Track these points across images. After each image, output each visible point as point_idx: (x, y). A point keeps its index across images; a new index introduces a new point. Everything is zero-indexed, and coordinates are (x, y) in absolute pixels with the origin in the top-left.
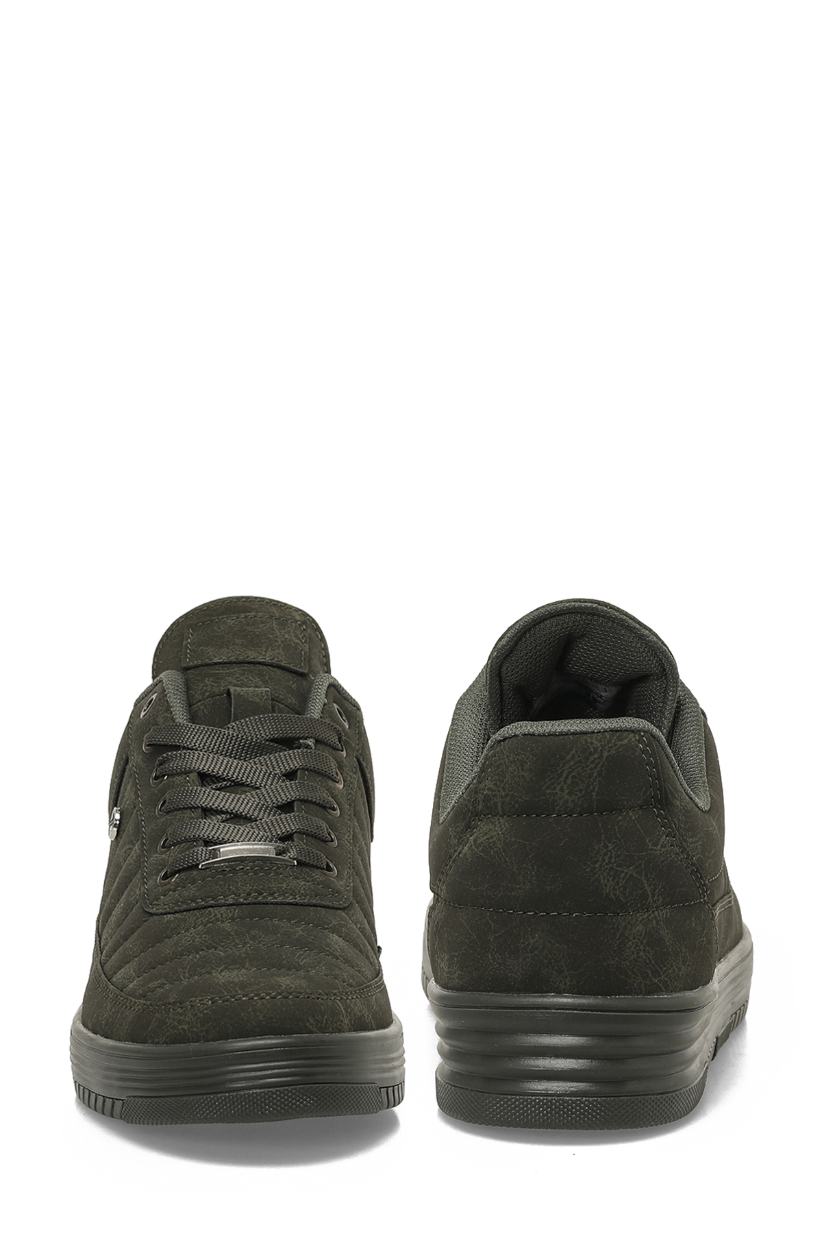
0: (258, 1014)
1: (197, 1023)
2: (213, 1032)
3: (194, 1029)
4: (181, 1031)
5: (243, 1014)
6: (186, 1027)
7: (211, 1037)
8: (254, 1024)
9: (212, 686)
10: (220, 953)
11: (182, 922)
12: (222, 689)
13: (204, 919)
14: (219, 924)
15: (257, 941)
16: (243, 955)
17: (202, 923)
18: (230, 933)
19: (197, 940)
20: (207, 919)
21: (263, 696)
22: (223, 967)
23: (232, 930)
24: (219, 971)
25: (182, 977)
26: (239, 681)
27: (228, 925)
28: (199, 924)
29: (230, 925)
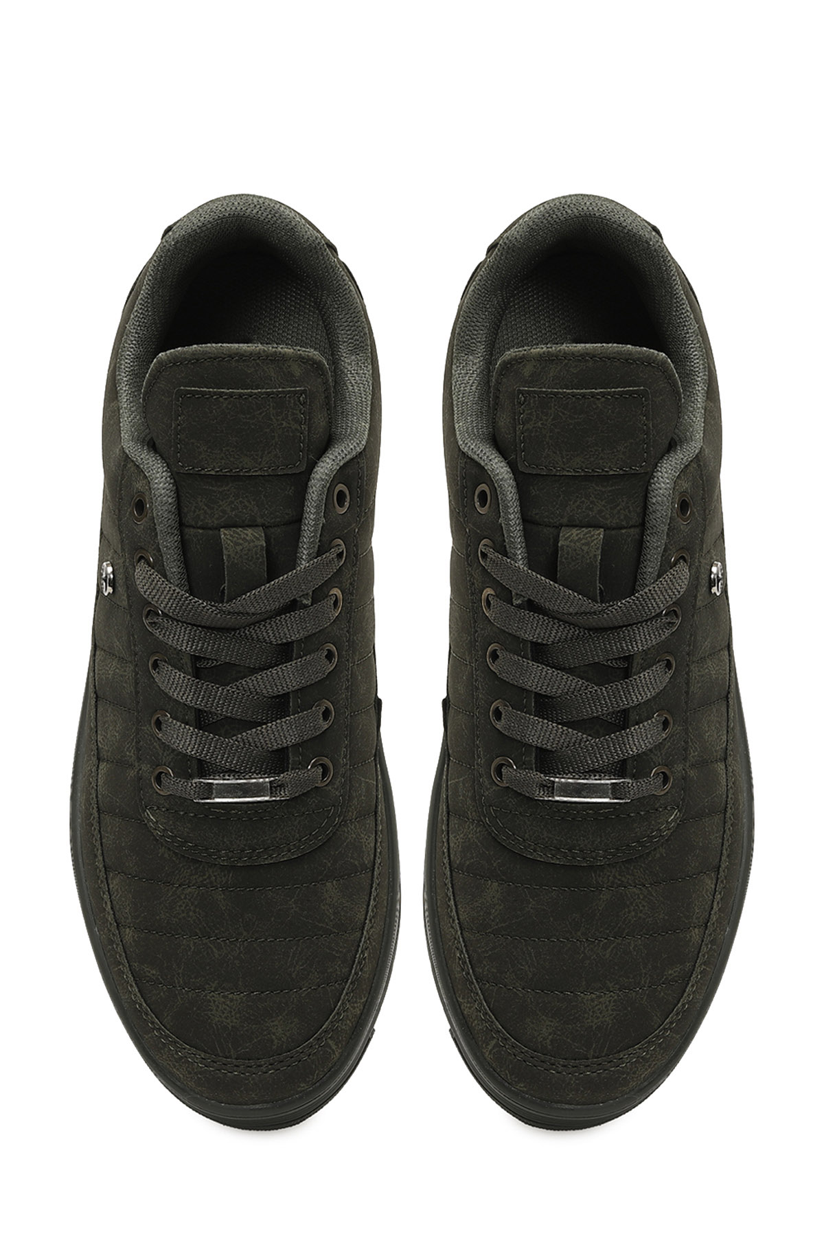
9: (205, 512)
10: (214, 949)
11: (177, 869)
12: (216, 522)
13: (198, 878)
14: (213, 892)
15: (251, 932)
16: (237, 962)
17: (197, 882)
18: (224, 914)
19: (191, 913)
20: (201, 879)
21: (258, 559)
22: (216, 982)
23: (226, 908)
24: (213, 989)
25: (176, 981)
26: (233, 509)
27: (222, 896)
28: (193, 883)
29: (223, 898)
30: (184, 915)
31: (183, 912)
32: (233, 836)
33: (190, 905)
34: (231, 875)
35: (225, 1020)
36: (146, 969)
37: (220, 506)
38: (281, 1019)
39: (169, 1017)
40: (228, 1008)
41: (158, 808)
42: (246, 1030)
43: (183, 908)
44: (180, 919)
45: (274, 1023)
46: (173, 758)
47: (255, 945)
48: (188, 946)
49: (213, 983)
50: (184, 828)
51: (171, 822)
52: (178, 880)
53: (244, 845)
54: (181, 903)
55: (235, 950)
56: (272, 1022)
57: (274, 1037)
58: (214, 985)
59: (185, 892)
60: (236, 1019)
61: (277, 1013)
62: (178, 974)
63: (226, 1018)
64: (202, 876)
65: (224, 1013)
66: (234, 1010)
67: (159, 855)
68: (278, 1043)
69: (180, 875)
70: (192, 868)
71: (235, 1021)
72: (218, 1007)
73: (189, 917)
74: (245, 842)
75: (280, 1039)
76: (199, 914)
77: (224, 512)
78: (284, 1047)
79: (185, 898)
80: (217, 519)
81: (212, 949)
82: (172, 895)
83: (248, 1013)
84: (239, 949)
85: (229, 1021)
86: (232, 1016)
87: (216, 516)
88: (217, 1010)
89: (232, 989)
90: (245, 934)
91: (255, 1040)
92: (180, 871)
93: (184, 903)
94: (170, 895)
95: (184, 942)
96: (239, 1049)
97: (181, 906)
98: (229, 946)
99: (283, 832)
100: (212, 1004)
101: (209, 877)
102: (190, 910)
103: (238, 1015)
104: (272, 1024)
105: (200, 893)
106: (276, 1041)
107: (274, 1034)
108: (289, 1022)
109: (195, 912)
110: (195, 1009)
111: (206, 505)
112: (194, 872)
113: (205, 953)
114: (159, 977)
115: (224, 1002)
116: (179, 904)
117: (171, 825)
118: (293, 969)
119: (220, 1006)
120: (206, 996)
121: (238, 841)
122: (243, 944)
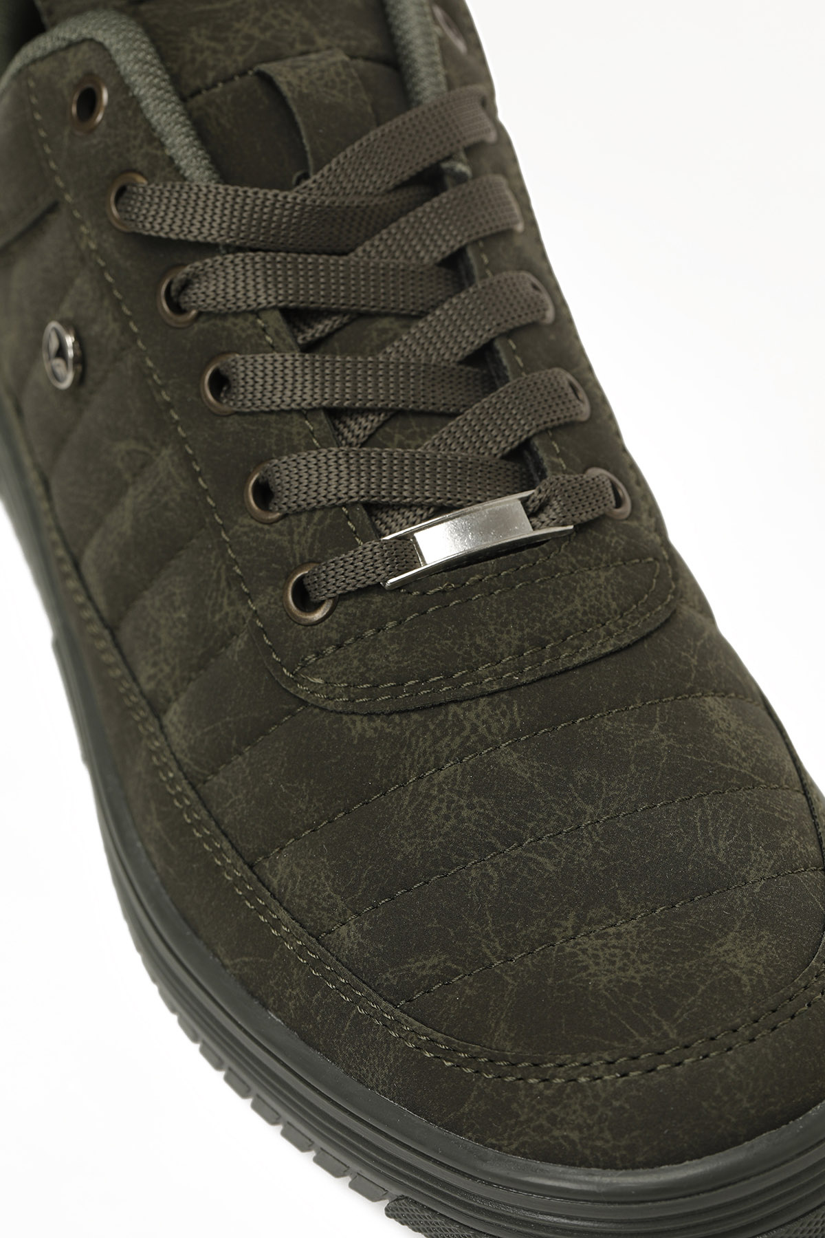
0: (738, 1096)
1: (601, 1131)
2: (646, 1149)
3: (599, 1143)
4: (561, 1141)
5: (705, 1104)
6: (575, 1136)
7: (640, 1159)
8: (733, 1120)
9: (215, 51)
10: (541, 859)
11: (402, 747)
12: (240, 59)
13: (452, 740)
14: (493, 754)
15: (600, 802)
16: (596, 863)
17: (452, 752)
18: (532, 785)
19: (465, 813)
20: (458, 740)
21: (345, 83)
22: (572, 915)
23: (532, 773)
24: (570, 933)
25: (488, 952)
26: (264, 30)
27: (515, 756)
28: (445, 755)
29: (519, 758)
30: (453, 821)
31: (447, 818)
32: (492, 628)
33: (456, 798)
34: (515, 709)
35: (622, 974)
36: (413, 967)
37: (238, 31)
38: (736, 938)
39: (502, 1025)
40: (617, 951)
41: (319, 654)
42: (674, 976)
43: (444, 811)
44: (447, 834)
45: (725, 947)
46: (316, 530)
47: (620, 825)
48: (484, 875)
49: (567, 920)
50: (387, 658)
51: (356, 663)
52: (412, 766)
53: (520, 639)
54: (436, 803)
55: (584, 845)
56: (721, 945)
57: (737, 971)
58: (569, 924)
59: (436, 782)
60: (643, 963)
61: (721, 930)
62: (487, 936)
63: (623, 969)
64: (459, 733)
65: (613, 963)
66: (633, 949)
67: (355, 742)
68: (751, 980)
69: (413, 754)
70: (432, 727)
71: (642, 967)
72: (596, 956)
73: (462, 821)
74: (519, 634)
75: (750, 972)
76: (483, 806)
77: (249, 38)
78: (766, 984)
79: (441, 791)
80: (242, 53)
81: (534, 861)
82: (410, 803)
83: (663, 946)
84: (592, 840)
85: (631, 972)
86: (634, 962)
87: (238, 49)
88: (597, 964)
89: (611, 916)
90: (590, 809)
91: (703, 987)
92: (409, 746)
93: (441, 801)
94: (406, 803)
95: (473, 873)
96: (676, 1016)
97: (438, 809)
98: (568, 843)
99: (585, 600)
100: (581, 957)
101: (474, 729)
102: (461, 807)
103: (645, 956)
104: (720, 950)
105: (468, 768)
106: (745, 978)
107: (734, 966)
108: (754, 938)
109: (471, 807)
110: (550, 981)
111: (212, 38)
112: (438, 733)
113: (525, 874)
114: (449, 964)
115: (605, 945)
116: (432, 809)
117: (358, 668)
118: (714, 849)
119: (600, 953)
120: (561, 949)
121: (505, 636)
122: (594, 829)
